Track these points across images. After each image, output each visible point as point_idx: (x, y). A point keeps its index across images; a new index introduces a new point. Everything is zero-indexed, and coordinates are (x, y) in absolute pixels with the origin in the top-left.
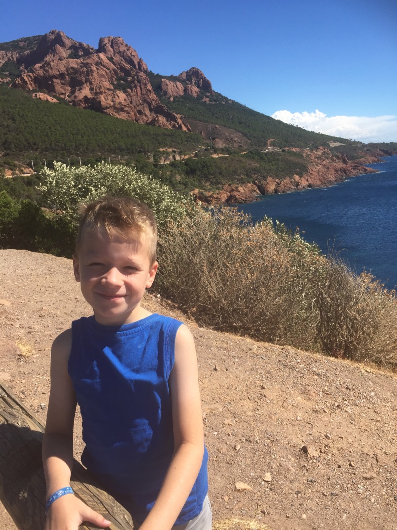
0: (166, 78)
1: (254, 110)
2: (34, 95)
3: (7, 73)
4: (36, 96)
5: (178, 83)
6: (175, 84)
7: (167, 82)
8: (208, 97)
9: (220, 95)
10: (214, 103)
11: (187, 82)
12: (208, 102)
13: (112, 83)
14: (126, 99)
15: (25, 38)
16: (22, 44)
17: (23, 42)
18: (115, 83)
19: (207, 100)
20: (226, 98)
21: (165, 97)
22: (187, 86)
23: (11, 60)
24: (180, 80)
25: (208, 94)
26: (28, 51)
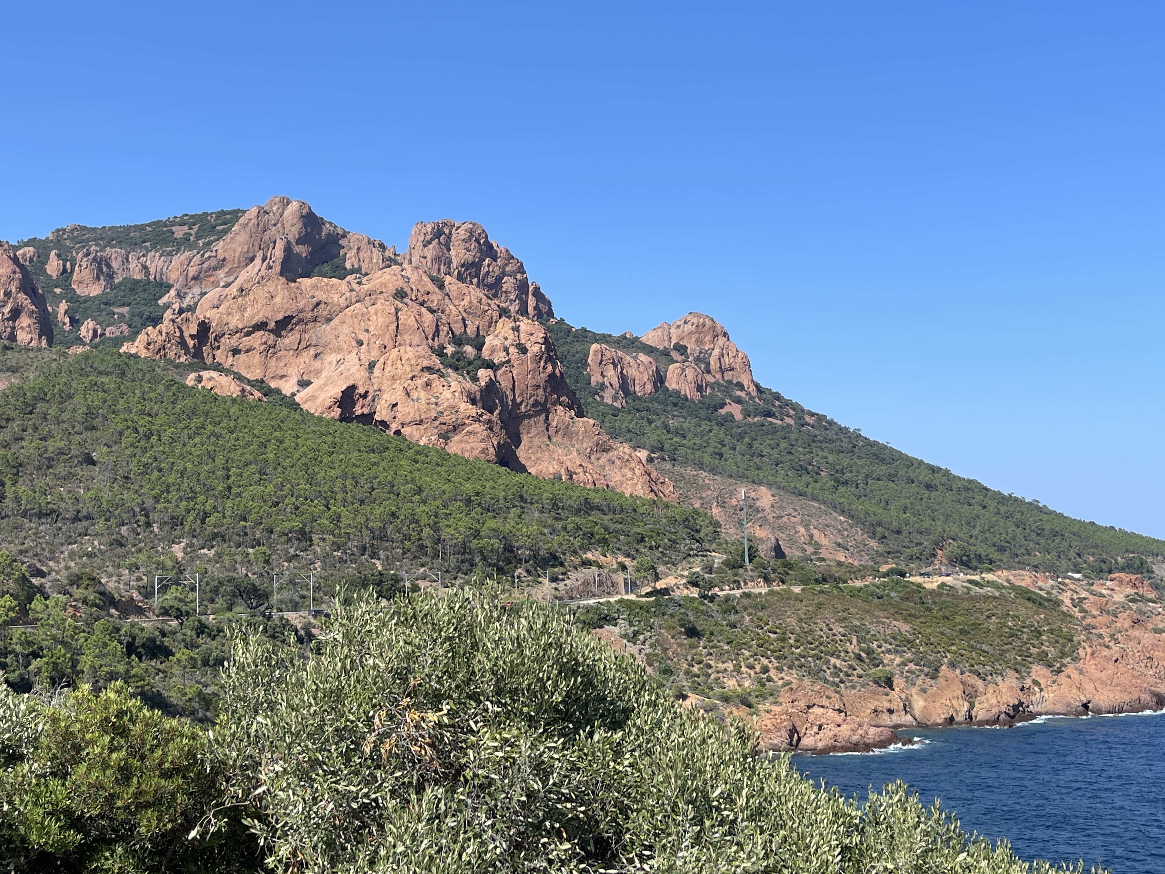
0: (607, 342)
1: (890, 445)
2: (193, 376)
3: (125, 310)
4: (200, 379)
5: (643, 358)
6: (635, 358)
7: (610, 352)
8: (738, 401)
9: (777, 397)
10: (756, 420)
11: (675, 355)
12: (738, 416)
13: (440, 352)
15: (192, 217)
16: (179, 232)
17: (186, 227)
18: (450, 350)
19: (735, 410)
20: (795, 407)
21: (602, 397)
22: (671, 367)
23: (138, 276)
24: (649, 350)
25: (739, 393)
26: (195, 251)
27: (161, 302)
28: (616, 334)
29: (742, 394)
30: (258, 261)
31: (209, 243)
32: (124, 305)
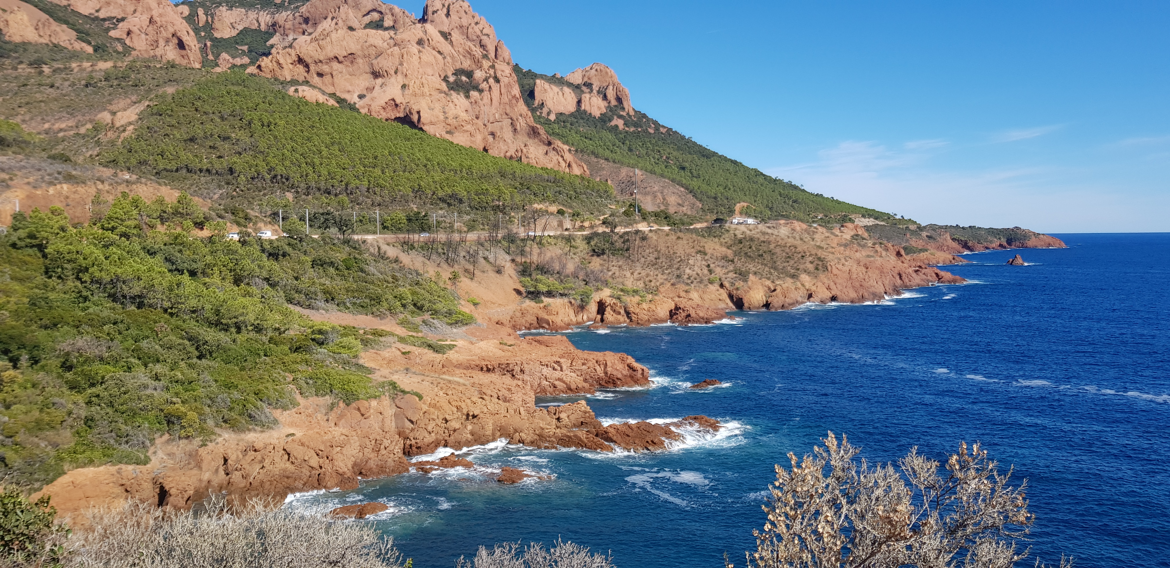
0: (543, 79)
1: (708, 148)
2: (292, 89)
3: (245, 48)
4: (296, 91)
5: (566, 90)
6: (561, 90)
7: (547, 86)
8: (620, 117)
9: (644, 116)
10: (632, 129)
11: (584, 88)
12: (621, 127)
13: (445, 80)
14: (470, 109)
19: (620, 123)
20: (655, 123)
21: (541, 113)
22: (583, 96)
23: (255, 26)
24: (570, 85)
25: (622, 113)
26: (289, 12)
27: (269, 43)
28: (550, 74)
29: (624, 114)
30: (329, 19)
31: (297, 7)
32: (246, 44)
